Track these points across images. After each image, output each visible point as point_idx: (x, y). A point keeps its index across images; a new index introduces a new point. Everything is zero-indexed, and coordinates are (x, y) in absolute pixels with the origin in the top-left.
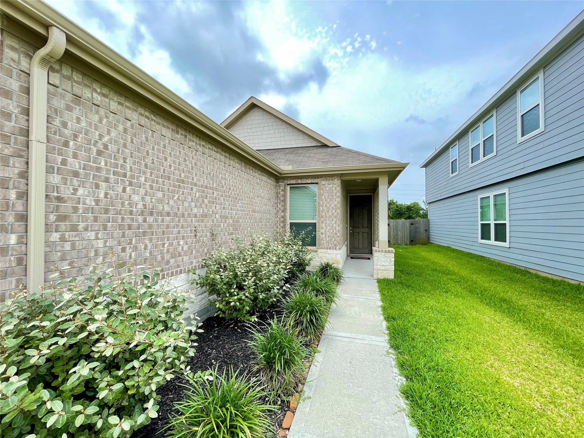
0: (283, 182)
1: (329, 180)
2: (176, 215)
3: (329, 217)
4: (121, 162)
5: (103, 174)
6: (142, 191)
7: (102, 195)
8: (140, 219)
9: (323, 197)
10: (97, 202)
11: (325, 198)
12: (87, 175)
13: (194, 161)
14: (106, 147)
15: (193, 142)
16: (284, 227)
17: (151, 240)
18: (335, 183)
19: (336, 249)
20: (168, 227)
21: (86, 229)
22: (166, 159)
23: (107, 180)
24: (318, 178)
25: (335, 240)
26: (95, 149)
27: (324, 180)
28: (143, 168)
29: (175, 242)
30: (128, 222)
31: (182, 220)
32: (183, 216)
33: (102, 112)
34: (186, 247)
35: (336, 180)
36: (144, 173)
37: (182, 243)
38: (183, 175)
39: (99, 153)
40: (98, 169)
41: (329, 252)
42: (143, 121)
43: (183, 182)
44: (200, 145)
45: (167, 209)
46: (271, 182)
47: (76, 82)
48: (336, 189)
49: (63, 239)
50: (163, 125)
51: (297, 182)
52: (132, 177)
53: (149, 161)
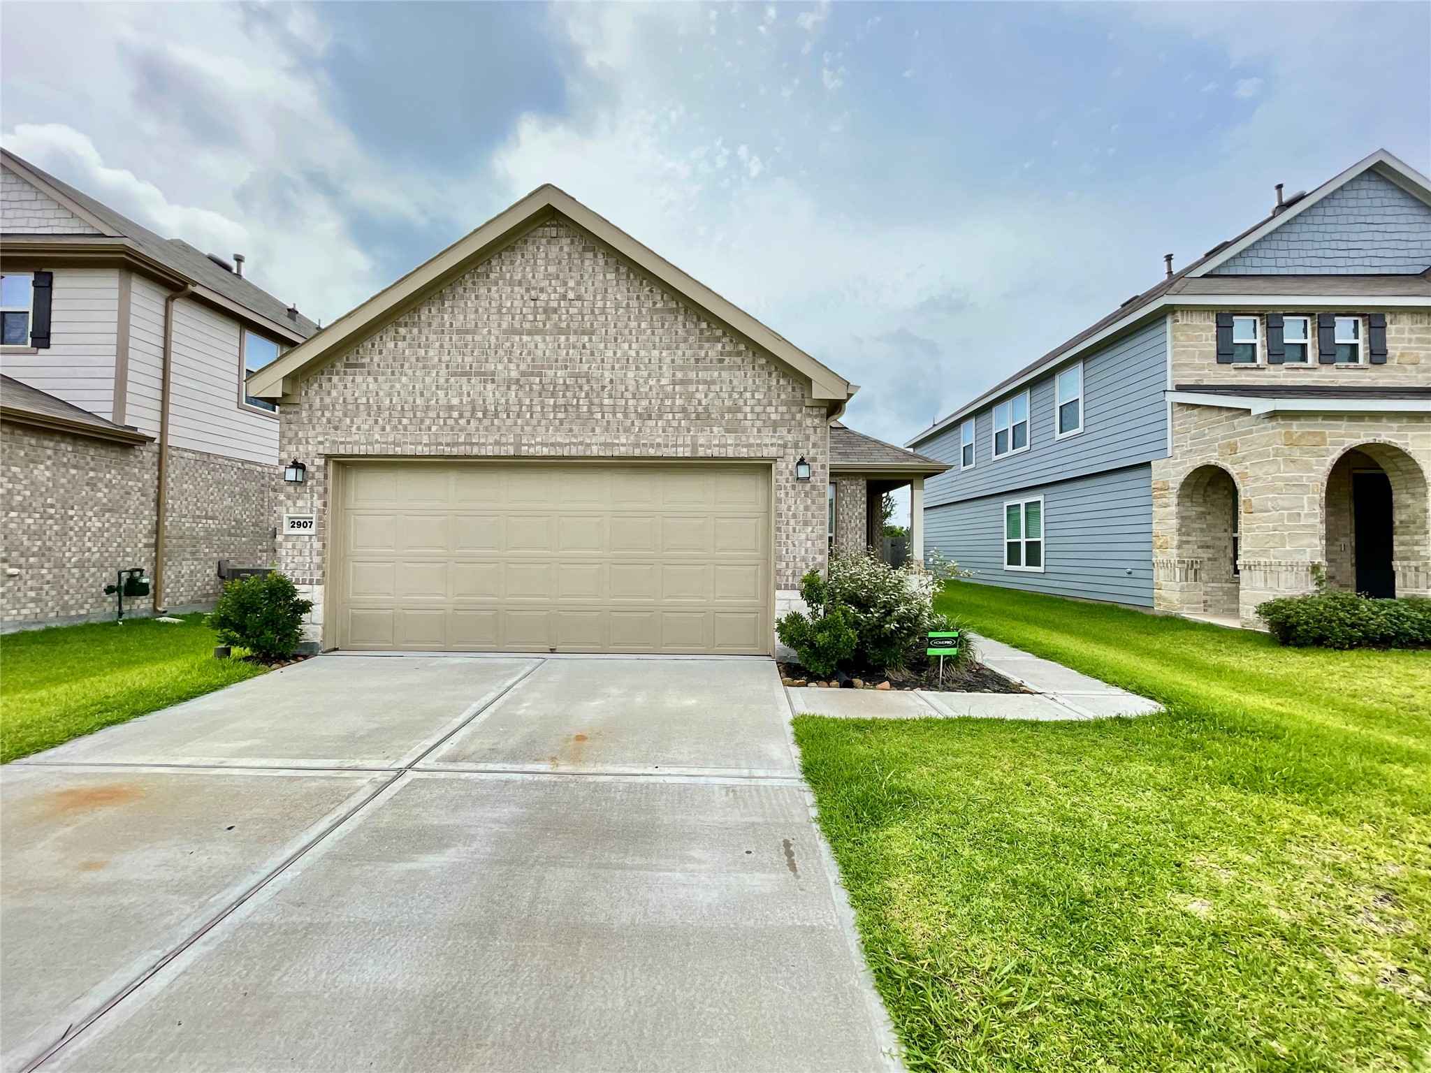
1: (852, 480)
9: (844, 502)
18: (861, 484)
24: (837, 476)
27: (844, 480)
48: (859, 492)
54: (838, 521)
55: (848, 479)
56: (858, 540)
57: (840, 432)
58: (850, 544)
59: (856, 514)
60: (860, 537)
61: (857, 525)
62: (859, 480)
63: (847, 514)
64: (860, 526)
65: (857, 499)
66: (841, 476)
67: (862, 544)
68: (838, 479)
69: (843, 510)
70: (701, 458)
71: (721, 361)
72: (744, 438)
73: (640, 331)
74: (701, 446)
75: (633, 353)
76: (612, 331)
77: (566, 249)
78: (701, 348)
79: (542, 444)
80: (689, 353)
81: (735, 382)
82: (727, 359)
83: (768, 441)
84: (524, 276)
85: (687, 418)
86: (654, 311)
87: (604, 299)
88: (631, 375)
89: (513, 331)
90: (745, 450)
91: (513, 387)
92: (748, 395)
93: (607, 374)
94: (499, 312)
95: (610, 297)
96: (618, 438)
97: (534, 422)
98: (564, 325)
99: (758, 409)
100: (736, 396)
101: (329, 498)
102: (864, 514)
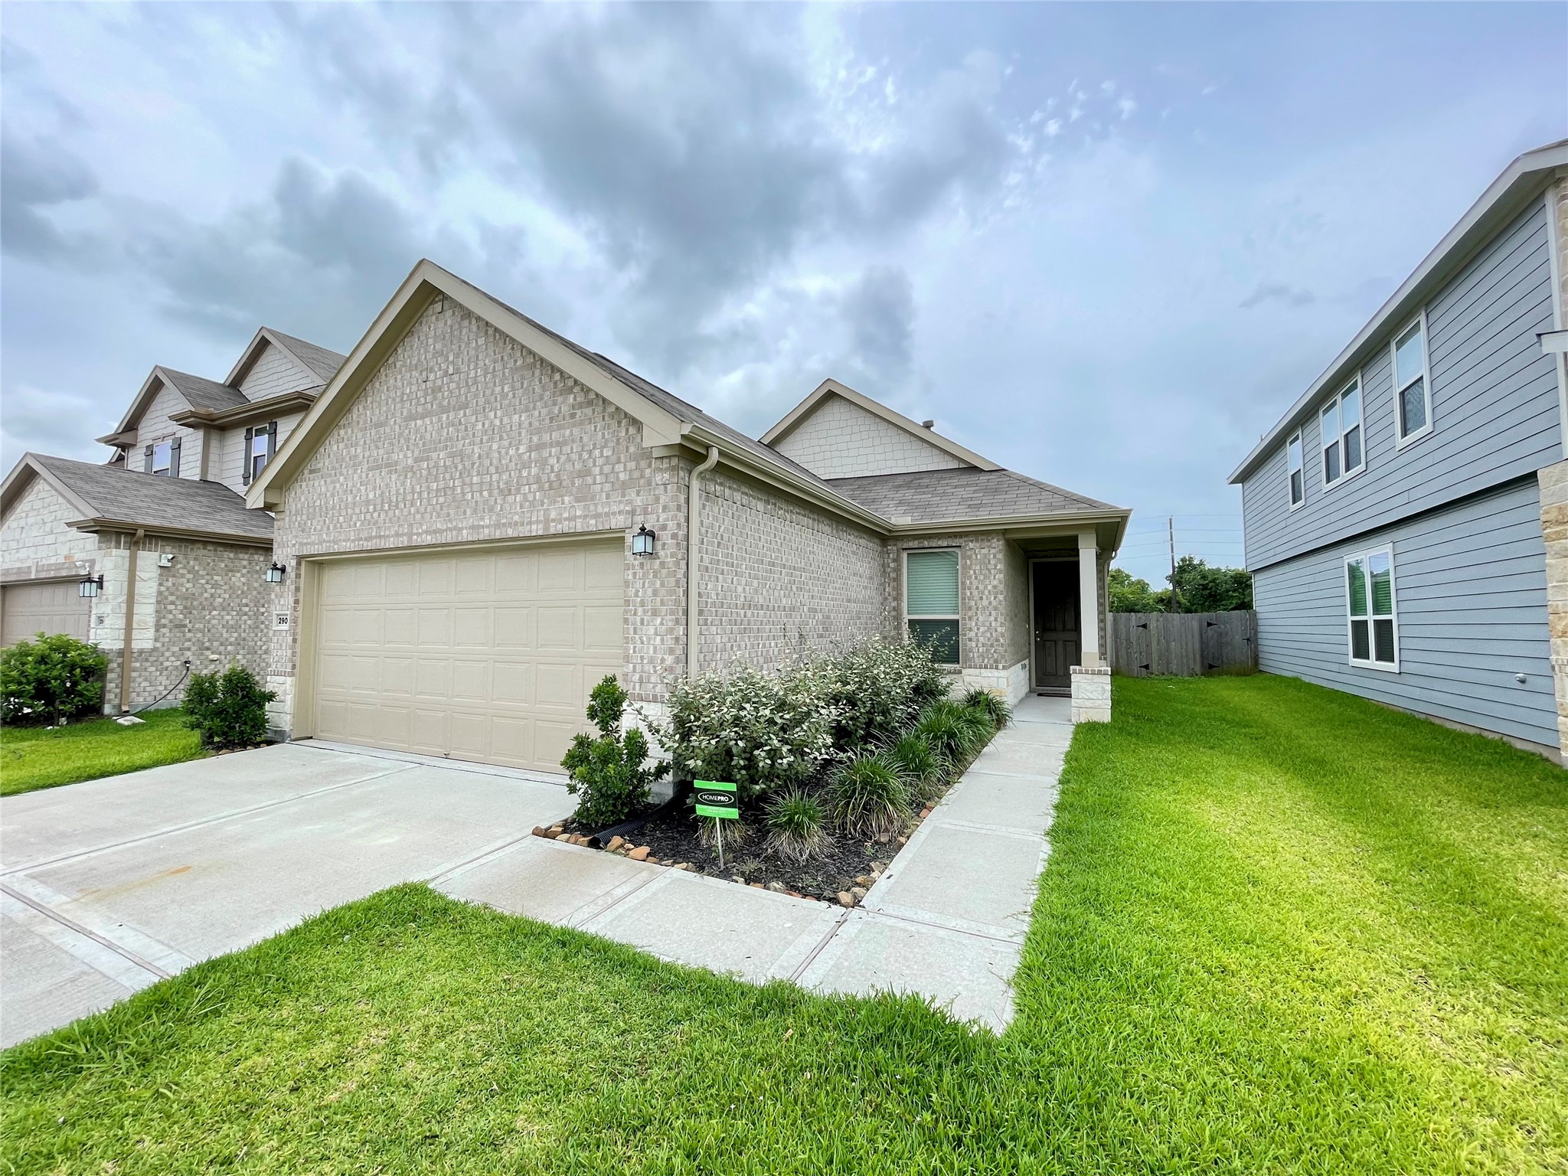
0: (894, 545)
1: (982, 540)
2: (768, 608)
3: (984, 608)
4: (730, 551)
5: (721, 566)
6: (744, 581)
7: (720, 589)
8: (742, 613)
9: (972, 572)
10: (717, 595)
11: (975, 573)
12: (712, 569)
13: (783, 535)
14: (722, 537)
16: (898, 627)
18: (993, 545)
19: (997, 668)
20: (762, 623)
21: (712, 624)
22: (760, 539)
23: (722, 572)
24: (961, 537)
25: (995, 652)
26: (716, 542)
27: (972, 541)
28: (744, 554)
29: (767, 643)
30: (734, 616)
31: (773, 614)
32: (774, 609)
34: (776, 651)
35: (995, 540)
36: (745, 560)
38: (774, 556)
39: (719, 545)
40: (718, 561)
41: (985, 675)
43: (774, 564)
45: (761, 600)
46: (871, 546)
47: (713, 481)
48: (995, 557)
49: (702, 633)
51: (921, 545)
52: (737, 565)
53: (748, 545)
54: (963, 599)
55: (977, 541)
56: (993, 624)
57: (993, 476)
58: (982, 629)
59: (990, 587)
60: (996, 620)
61: (990, 603)
62: (989, 541)
63: (977, 588)
64: (994, 603)
65: (990, 567)
66: (966, 536)
67: (999, 629)
68: (961, 540)
69: (971, 583)
70: (555, 536)
71: (573, 416)
72: (592, 508)
73: (504, 396)
74: (553, 520)
75: (497, 422)
76: (482, 400)
77: (449, 322)
78: (555, 404)
79: (427, 532)
80: (544, 411)
81: (585, 439)
82: (579, 412)
83: (615, 508)
84: (419, 360)
85: (541, 489)
86: (514, 370)
87: (476, 368)
88: (495, 446)
89: (412, 417)
90: (593, 522)
91: (409, 475)
92: (597, 452)
93: (477, 450)
94: (402, 400)
95: (481, 363)
96: (483, 519)
97: (422, 510)
98: (445, 403)
99: (607, 469)
100: (585, 456)
101: (301, 596)
102: (1001, 587)
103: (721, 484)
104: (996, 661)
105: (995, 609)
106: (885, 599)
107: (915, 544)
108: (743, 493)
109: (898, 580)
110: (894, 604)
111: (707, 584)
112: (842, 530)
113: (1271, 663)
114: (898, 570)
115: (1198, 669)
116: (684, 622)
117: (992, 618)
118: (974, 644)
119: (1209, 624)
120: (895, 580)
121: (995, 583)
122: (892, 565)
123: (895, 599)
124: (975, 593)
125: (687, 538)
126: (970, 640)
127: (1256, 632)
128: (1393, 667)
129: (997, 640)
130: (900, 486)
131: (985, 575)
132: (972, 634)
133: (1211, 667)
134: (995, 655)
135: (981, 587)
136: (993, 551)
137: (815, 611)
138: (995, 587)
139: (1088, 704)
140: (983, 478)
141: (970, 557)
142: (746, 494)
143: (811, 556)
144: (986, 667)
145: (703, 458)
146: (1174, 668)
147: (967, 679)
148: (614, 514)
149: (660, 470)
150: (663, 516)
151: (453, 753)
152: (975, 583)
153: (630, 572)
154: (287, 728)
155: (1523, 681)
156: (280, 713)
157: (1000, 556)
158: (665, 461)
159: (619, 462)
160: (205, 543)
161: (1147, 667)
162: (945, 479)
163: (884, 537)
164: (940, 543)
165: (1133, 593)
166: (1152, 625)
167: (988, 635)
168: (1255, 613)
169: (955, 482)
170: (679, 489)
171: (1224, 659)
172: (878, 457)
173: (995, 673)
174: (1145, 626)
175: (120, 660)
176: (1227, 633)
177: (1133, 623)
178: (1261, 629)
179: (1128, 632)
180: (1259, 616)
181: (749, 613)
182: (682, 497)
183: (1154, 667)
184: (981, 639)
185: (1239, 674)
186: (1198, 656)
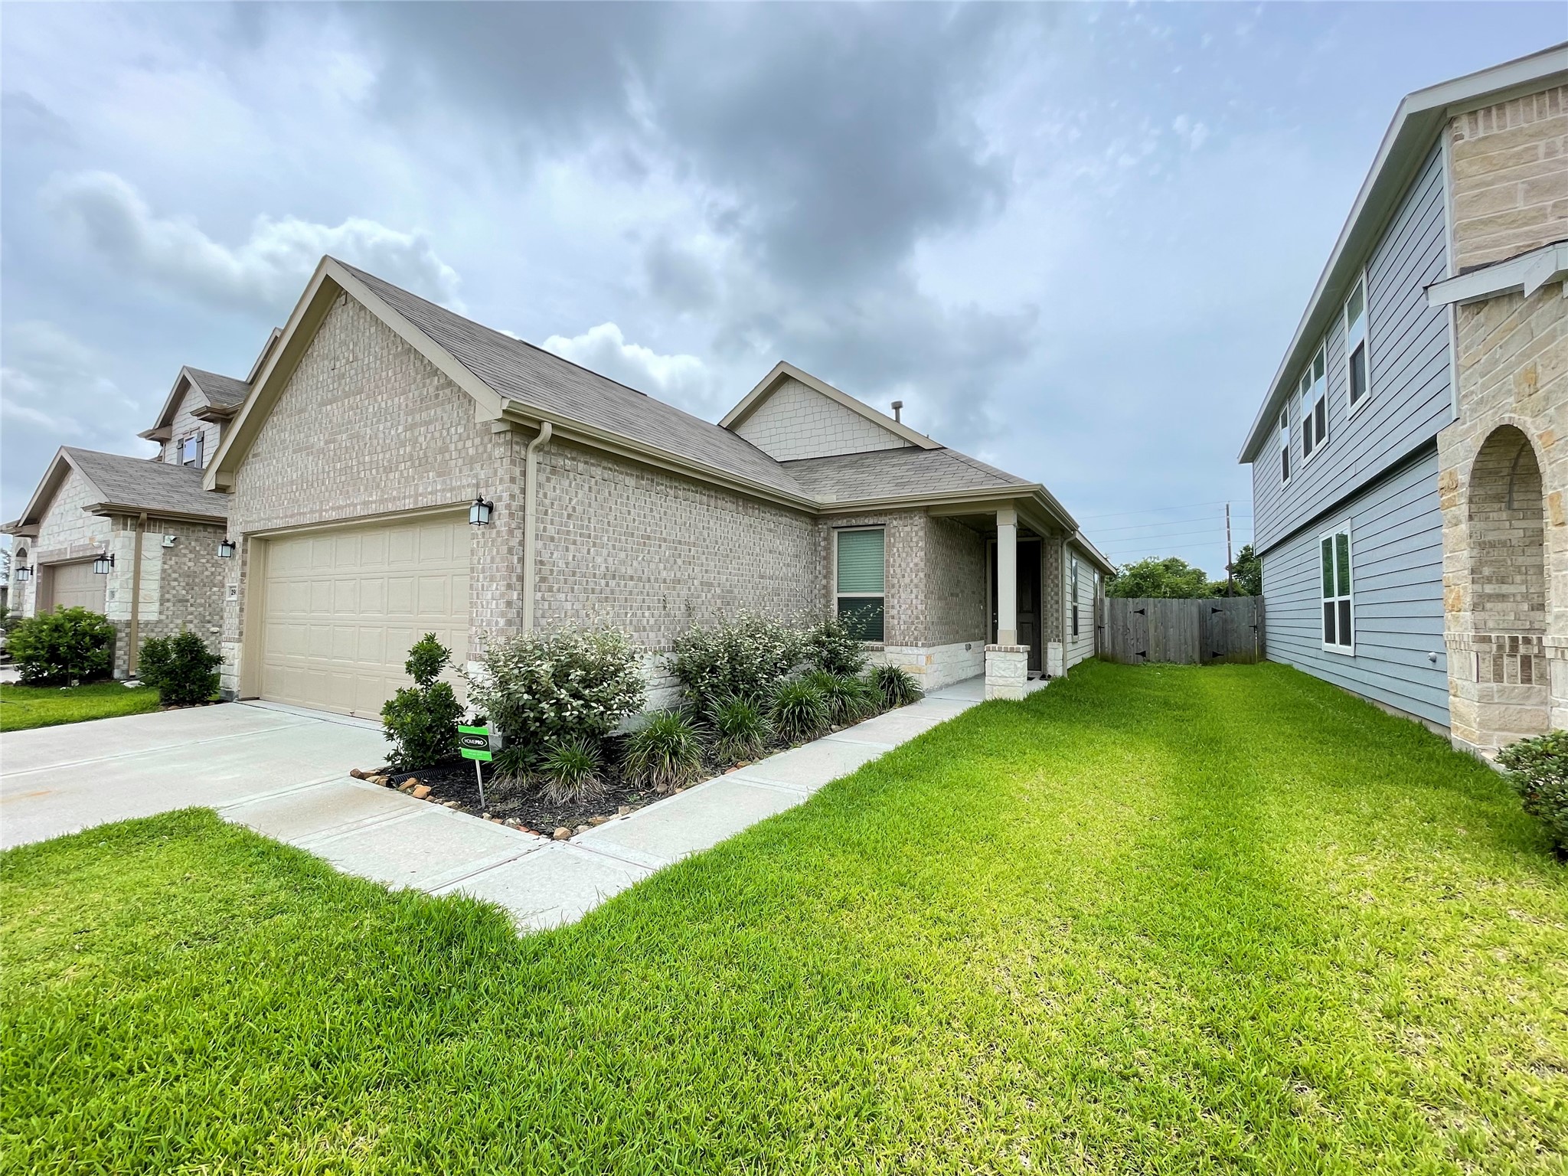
0: (825, 524)
1: (905, 517)
2: (640, 579)
3: (906, 586)
4: (586, 523)
5: (572, 537)
6: (605, 552)
7: (571, 558)
8: (603, 582)
9: (895, 550)
10: (567, 564)
11: (898, 551)
12: (560, 539)
13: (662, 510)
14: (574, 509)
15: (663, 486)
17: (613, 606)
18: (916, 523)
19: (917, 646)
20: (631, 593)
21: (559, 591)
22: (629, 513)
23: (574, 543)
25: (915, 630)
26: (565, 513)
27: (895, 519)
28: (606, 526)
29: (639, 612)
30: (591, 585)
31: (647, 585)
32: (649, 581)
33: (571, 475)
34: (652, 621)
35: (918, 518)
36: (607, 532)
37: (647, 614)
38: (648, 530)
39: (569, 516)
40: (568, 532)
41: (906, 652)
42: (607, 474)
43: (649, 538)
44: (671, 487)
45: (630, 572)
47: (553, 454)
48: (917, 535)
49: (543, 599)
50: (627, 474)
51: (850, 524)
52: (596, 537)
53: (611, 518)
54: (887, 577)
55: (900, 518)
56: (914, 601)
57: (933, 454)
58: (903, 607)
59: (911, 565)
60: (917, 597)
61: (912, 581)
62: (911, 518)
63: (900, 566)
64: (916, 581)
65: (911, 544)
66: (891, 514)
67: (919, 607)
68: (886, 518)
69: (894, 561)
70: (423, 509)
71: (437, 396)
72: (448, 482)
73: (388, 380)
74: (421, 495)
75: (383, 405)
76: (373, 385)
77: (351, 314)
78: (424, 386)
79: (332, 509)
80: (417, 393)
81: (445, 419)
82: (441, 392)
83: (465, 482)
84: (329, 350)
85: (413, 466)
86: (396, 356)
87: (369, 355)
88: (381, 428)
89: (323, 404)
90: (449, 495)
91: (321, 456)
92: (453, 429)
93: (369, 431)
94: (317, 388)
95: (372, 350)
96: (371, 496)
97: (330, 488)
98: (347, 389)
99: (460, 445)
100: (445, 433)
101: (247, 569)
102: (922, 565)
103: (573, 459)
104: (916, 639)
105: (917, 586)
106: (817, 577)
107: (843, 522)
108: (604, 468)
109: (827, 558)
110: (824, 582)
111: (552, 554)
112: (753, 508)
113: (1276, 651)
114: (828, 549)
115: (1196, 657)
116: (519, 588)
117: (913, 596)
118: (896, 622)
119: (1214, 611)
120: (825, 558)
121: (916, 560)
122: (822, 544)
123: (825, 577)
124: (898, 571)
125: (523, 508)
126: (893, 618)
127: (1264, 619)
128: (1348, 650)
129: (918, 618)
130: (845, 466)
131: (907, 553)
132: (894, 612)
133: (1215, 655)
134: (916, 633)
135: (903, 565)
136: (916, 528)
137: (711, 585)
138: (916, 565)
139: (1001, 681)
140: (922, 456)
141: (894, 535)
142: (610, 469)
143: (705, 533)
144: (907, 645)
145: (536, 433)
146: (1171, 655)
147: (889, 656)
148: (464, 487)
149: (498, 444)
150: (500, 488)
151: (358, 712)
152: (898, 561)
153: (475, 541)
154: (235, 690)
155: (1434, 661)
156: (230, 675)
157: (921, 533)
158: (502, 436)
159: (468, 438)
160: (205, 526)
161: (1143, 654)
162: (887, 458)
163: (815, 516)
164: (867, 521)
165: (1188, 583)
166: (1150, 611)
167: (910, 612)
168: (1263, 599)
169: (895, 461)
170: (513, 462)
171: (1230, 647)
172: (830, 438)
173: (915, 650)
174: (1142, 612)
175: (128, 630)
176: (1232, 621)
177: (1131, 608)
178: (1268, 615)
179: (1125, 618)
180: (1267, 602)
181: (613, 583)
182: (517, 471)
183: (1151, 654)
184: (903, 617)
185: (1244, 662)
186: (1197, 643)
